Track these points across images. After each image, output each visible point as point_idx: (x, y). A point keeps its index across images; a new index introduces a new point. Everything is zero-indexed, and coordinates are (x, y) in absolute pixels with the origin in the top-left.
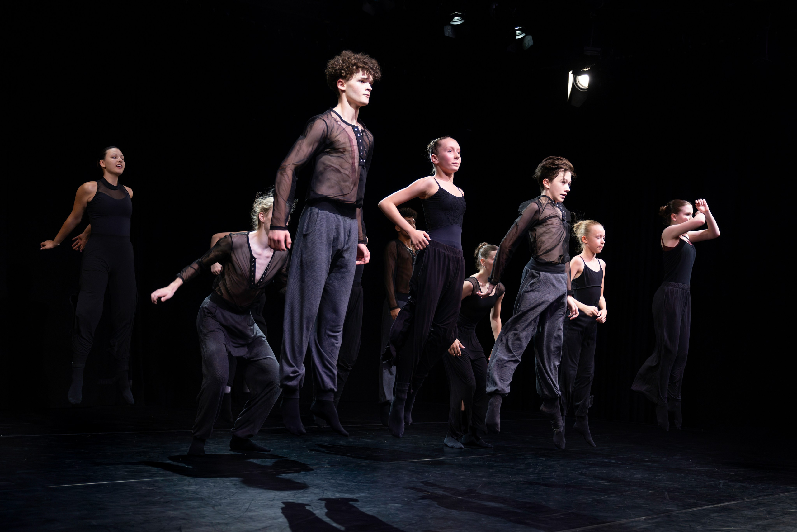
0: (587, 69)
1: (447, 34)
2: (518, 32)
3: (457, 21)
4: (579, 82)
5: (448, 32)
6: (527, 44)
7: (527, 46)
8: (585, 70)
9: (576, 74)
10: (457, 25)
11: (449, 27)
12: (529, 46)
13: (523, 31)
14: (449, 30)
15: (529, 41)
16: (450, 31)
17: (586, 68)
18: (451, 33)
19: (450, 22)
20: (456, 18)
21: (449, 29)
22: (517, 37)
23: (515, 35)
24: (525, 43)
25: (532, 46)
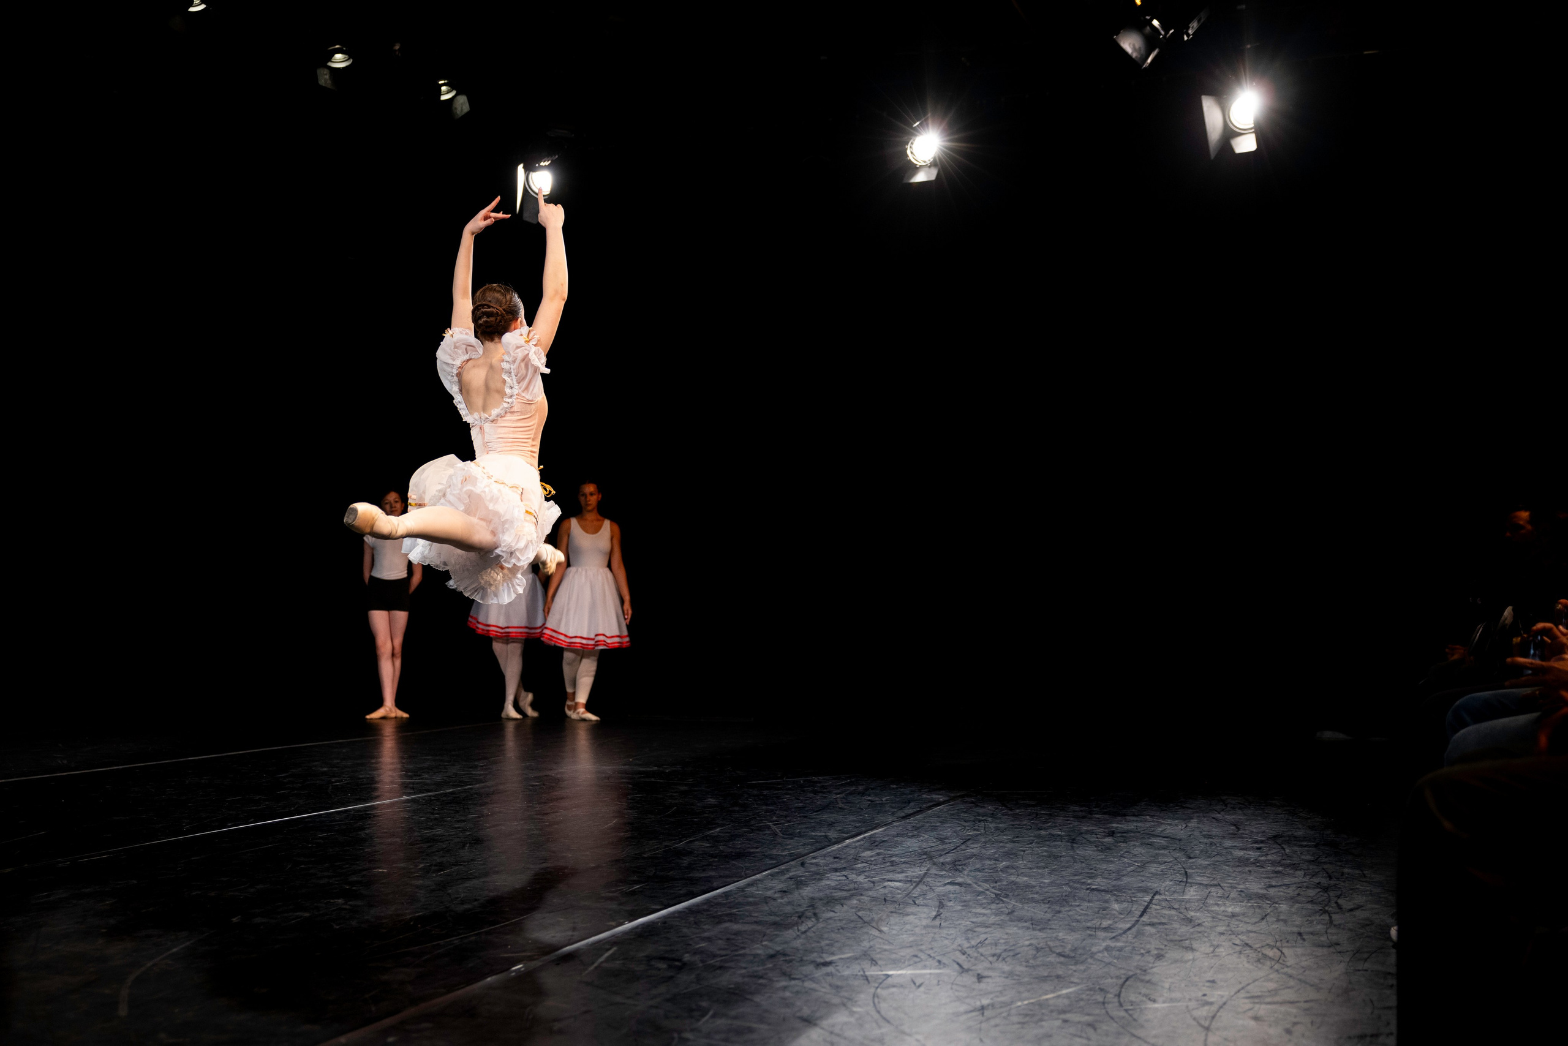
0: (547, 163)
1: (322, 82)
2: (444, 88)
3: (339, 61)
4: (533, 183)
5: (324, 78)
6: (459, 109)
7: (458, 112)
8: (542, 164)
9: (528, 169)
10: (340, 68)
11: (326, 71)
12: (463, 114)
13: (451, 85)
14: (325, 77)
15: (462, 105)
16: (327, 77)
17: (544, 162)
18: (329, 82)
19: (328, 62)
20: (338, 56)
21: (326, 74)
22: (444, 98)
23: (440, 93)
24: (456, 108)
25: (467, 114)
